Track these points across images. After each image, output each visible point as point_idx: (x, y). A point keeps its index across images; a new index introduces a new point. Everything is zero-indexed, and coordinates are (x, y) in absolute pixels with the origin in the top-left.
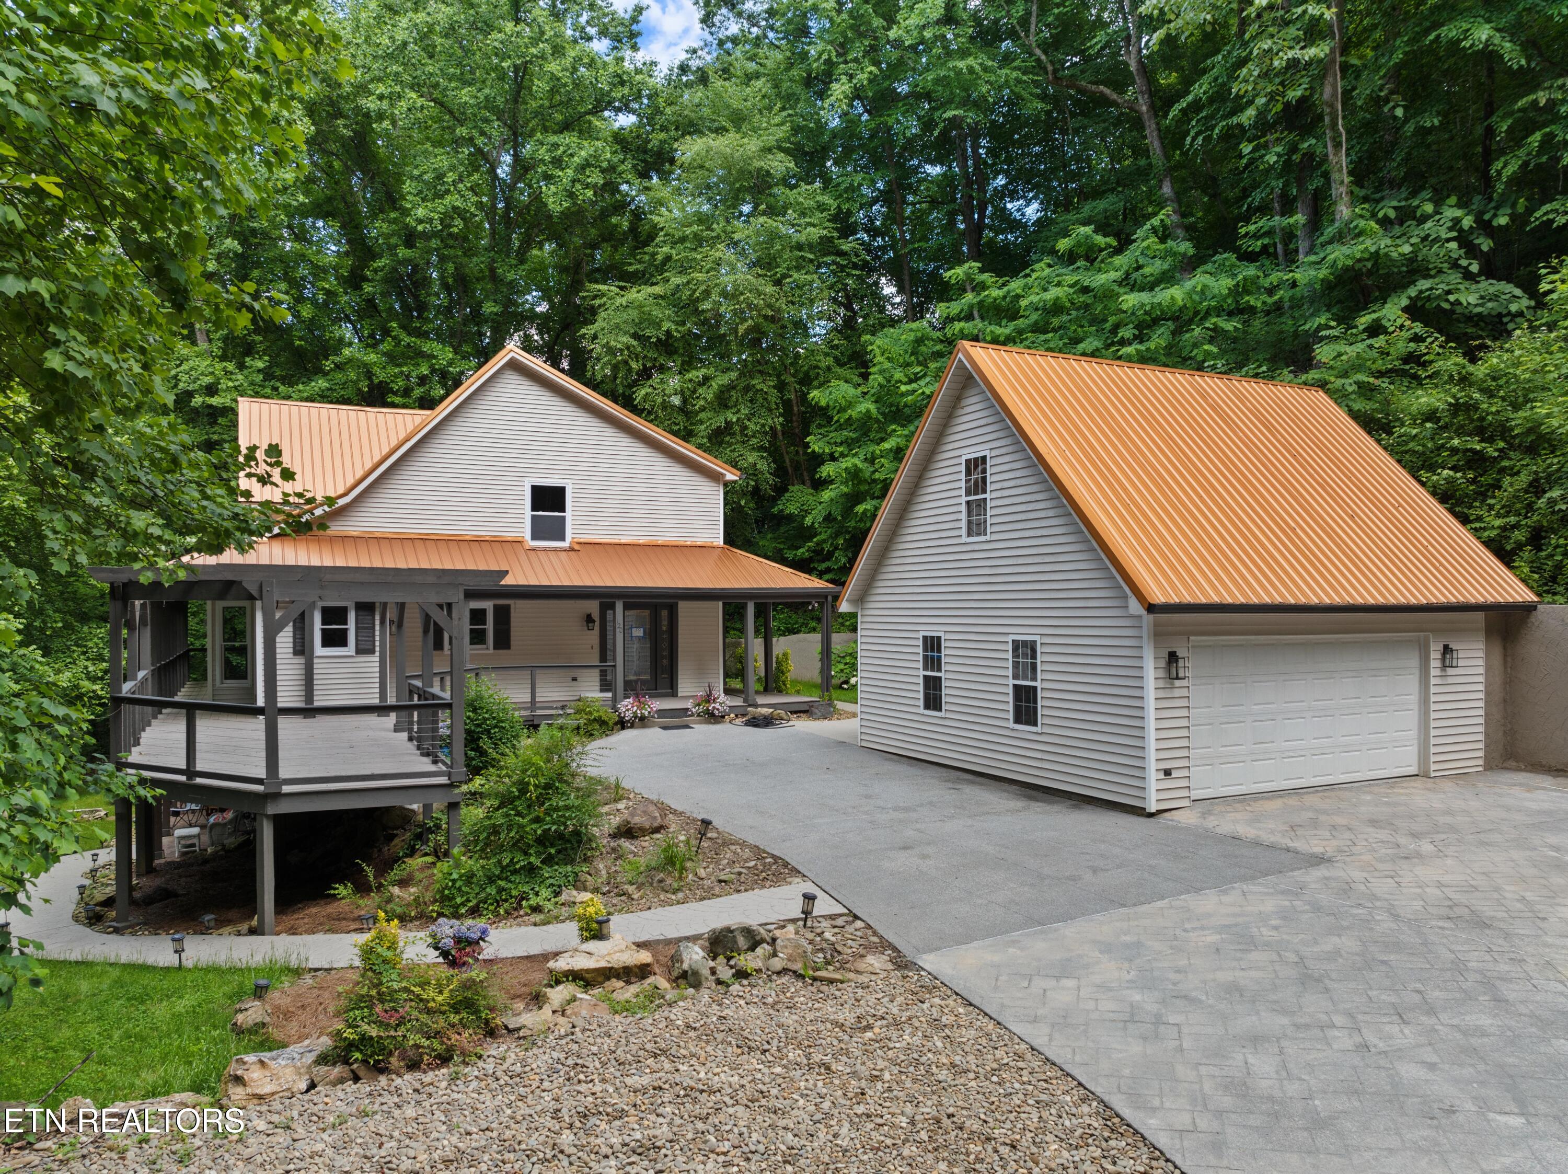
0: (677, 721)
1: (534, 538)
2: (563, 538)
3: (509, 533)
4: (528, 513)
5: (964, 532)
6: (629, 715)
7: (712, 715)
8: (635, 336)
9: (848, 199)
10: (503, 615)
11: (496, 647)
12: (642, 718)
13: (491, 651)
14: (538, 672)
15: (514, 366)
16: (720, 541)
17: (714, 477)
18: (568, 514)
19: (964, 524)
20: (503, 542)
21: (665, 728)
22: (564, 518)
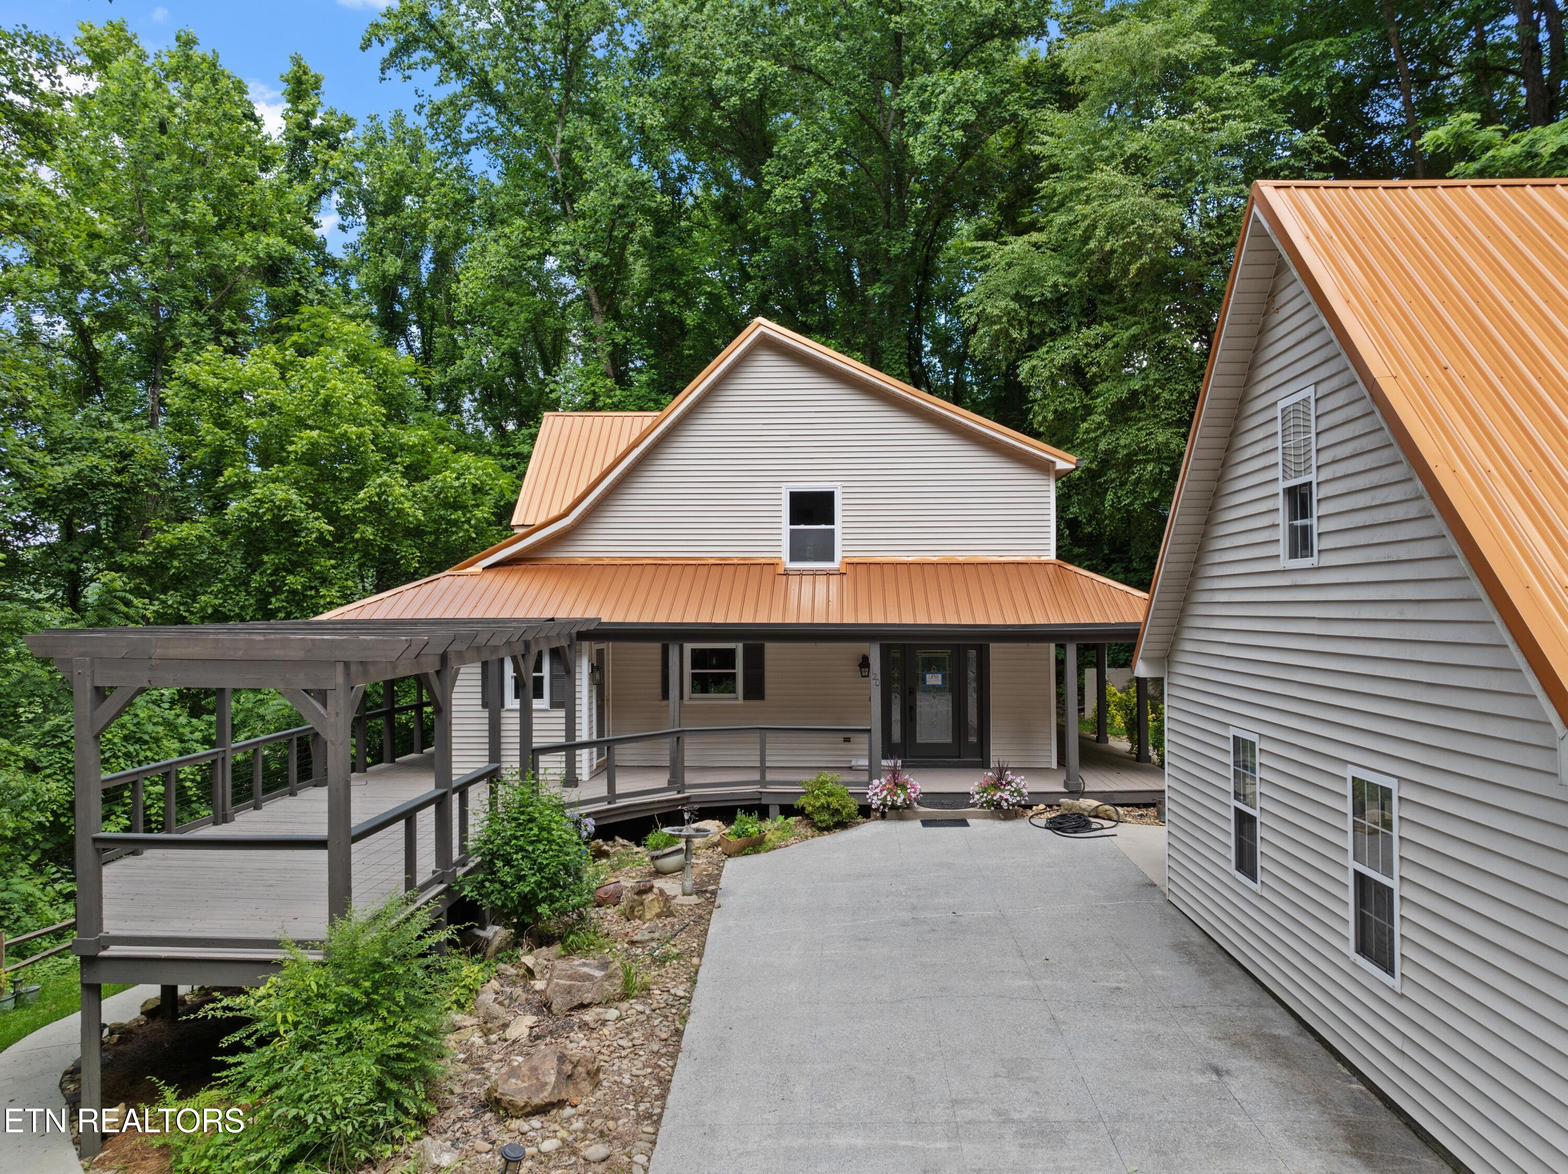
0: (949, 813)
1: (793, 558)
2: (831, 558)
3: (762, 554)
4: (786, 527)
5: (1283, 548)
6: (876, 802)
7: (998, 806)
8: (1017, 297)
9: (1309, 77)
10: (755, 659)
11: (746, 697)
12: (894, 807)
13: (741, 701)
14: (769, 736)
15: (766, 343)
16: (1052, 556)
17: (1042, 467)
18: (838, 526)
19: (1282, 534)
20: (749, 565)
21: (926, 823)
22: (832, 531)
